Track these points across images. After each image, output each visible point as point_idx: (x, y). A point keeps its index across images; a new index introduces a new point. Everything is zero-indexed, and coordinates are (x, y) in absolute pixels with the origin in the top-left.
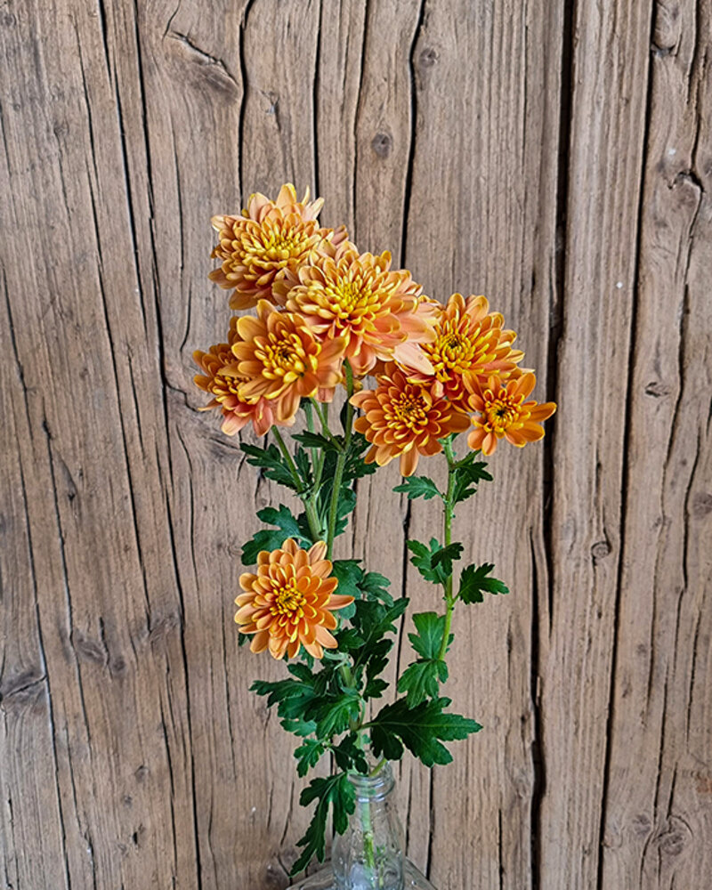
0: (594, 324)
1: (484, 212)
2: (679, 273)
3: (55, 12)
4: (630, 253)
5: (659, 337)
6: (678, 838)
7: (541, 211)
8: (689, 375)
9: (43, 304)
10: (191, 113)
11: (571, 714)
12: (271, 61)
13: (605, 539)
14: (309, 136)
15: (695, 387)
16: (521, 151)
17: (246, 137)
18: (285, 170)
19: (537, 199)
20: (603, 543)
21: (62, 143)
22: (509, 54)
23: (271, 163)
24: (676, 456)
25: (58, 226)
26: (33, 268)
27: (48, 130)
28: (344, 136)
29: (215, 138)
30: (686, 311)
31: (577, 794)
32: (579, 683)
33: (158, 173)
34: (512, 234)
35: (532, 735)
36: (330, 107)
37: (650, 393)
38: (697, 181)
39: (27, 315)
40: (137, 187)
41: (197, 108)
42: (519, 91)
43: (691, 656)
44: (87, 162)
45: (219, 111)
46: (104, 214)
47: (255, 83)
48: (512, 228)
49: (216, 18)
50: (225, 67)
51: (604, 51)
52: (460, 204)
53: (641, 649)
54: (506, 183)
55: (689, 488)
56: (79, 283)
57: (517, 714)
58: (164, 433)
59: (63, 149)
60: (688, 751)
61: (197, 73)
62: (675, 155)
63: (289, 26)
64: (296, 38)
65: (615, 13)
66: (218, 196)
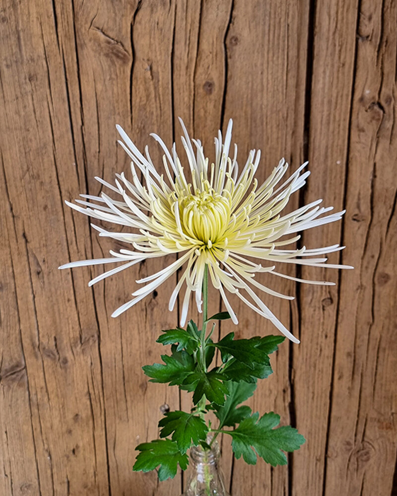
0: (324, 183)
1: (265, 124)
2: (371, 157)
3: (29, 16)
4: (344, 146)
5: (360, 190)
6: (367, 453)
7: (296, 123)
8: (376, 210)
9: (23, 171)
10: (104, 69)
11: (311, 388)
12: (148, 42)
13: (329, 296)
14: (168, 83)
15: (379, 216)
16: (285, 91)
17: (134, 83)
18: (156, 101)
19: (293, 117)
20: (328, 298)
21: (33, 86)
22: (278, 39)
23: (148, 96)
24: (369, 253)
25: (31, 130)
26: (18, 152)
27: (25, 79)
28: (188, 83)
29: (117, 83)
30: (375, 176)
31: (313, 430)
32: (315, 372)
33: (86, 102)
34: (280, 135)
35: (288, 399)
36: (180, 67)
37: (354, 220)
38: (381, 107)
39: (14, 177)
40: (75, 110)
41: (107, 67)
42: (284, 59)
43: (376, 358)
44: (47, 96)
45: (120, 69)
46: (56, 124)
47: (139, 54)
48: (280, 132)
49: (118, 19)
50: (123, 46)
51: (331, 38)
52: (251, 119)
53: (349, 354)
54: (276, 108)
55: (376, 270)
56: (43, 159)
57: (281, 389)
58: (89, 239)
59: (34, 89)
60: (373, 408)
61: (108, 49)
62: (369, 93)
63: (158, 24)
64: (161, 30)
65: (337, 17)
66: (119, 114)
